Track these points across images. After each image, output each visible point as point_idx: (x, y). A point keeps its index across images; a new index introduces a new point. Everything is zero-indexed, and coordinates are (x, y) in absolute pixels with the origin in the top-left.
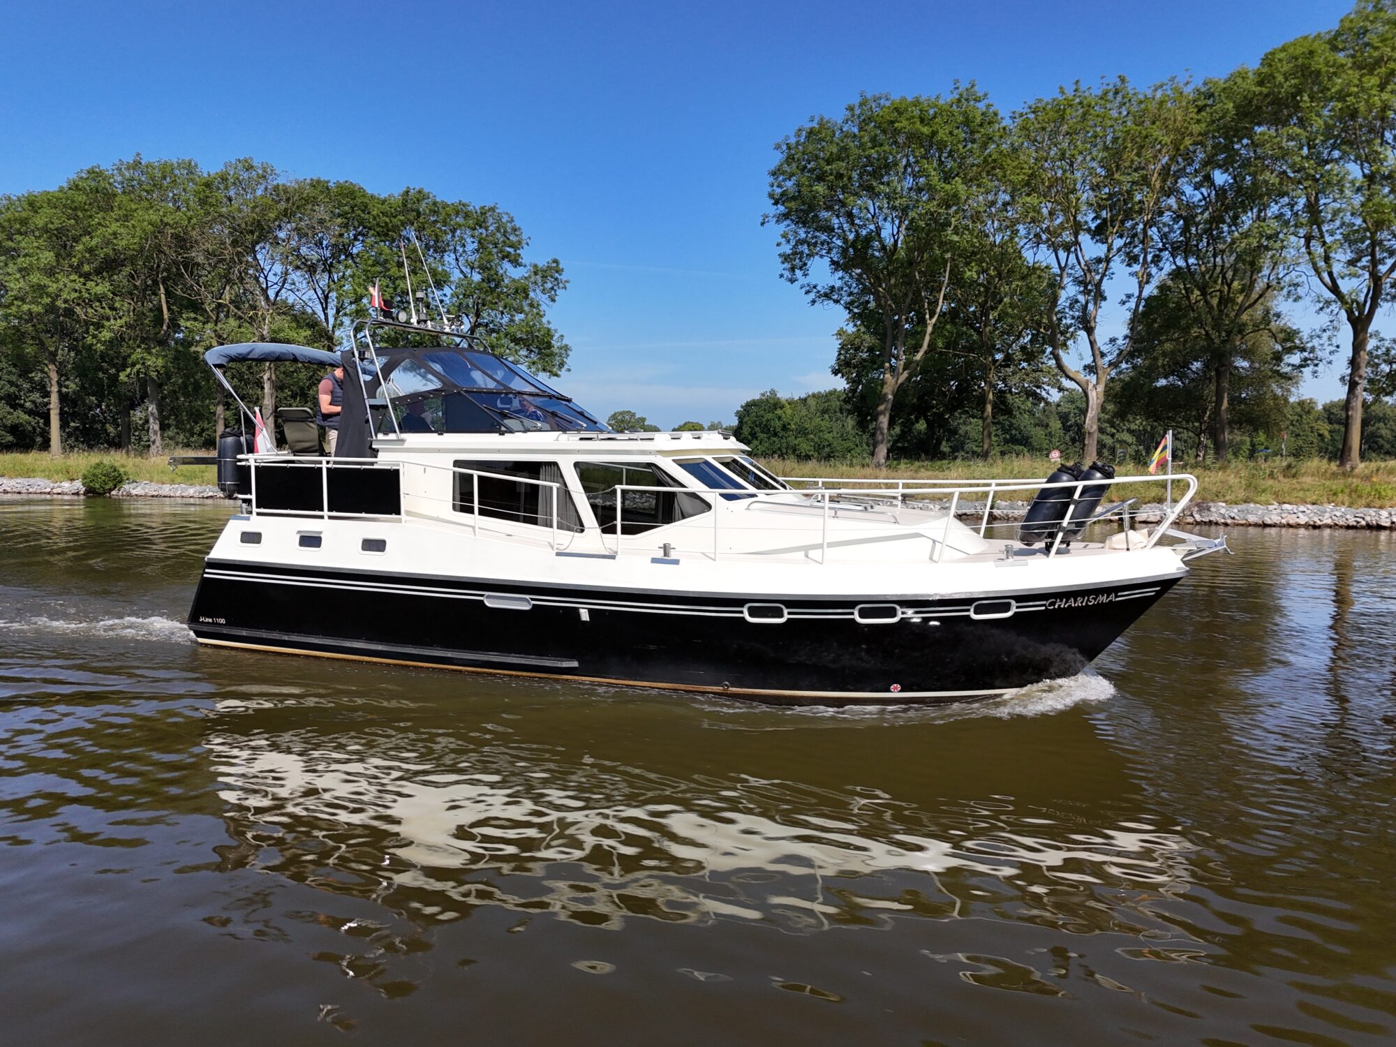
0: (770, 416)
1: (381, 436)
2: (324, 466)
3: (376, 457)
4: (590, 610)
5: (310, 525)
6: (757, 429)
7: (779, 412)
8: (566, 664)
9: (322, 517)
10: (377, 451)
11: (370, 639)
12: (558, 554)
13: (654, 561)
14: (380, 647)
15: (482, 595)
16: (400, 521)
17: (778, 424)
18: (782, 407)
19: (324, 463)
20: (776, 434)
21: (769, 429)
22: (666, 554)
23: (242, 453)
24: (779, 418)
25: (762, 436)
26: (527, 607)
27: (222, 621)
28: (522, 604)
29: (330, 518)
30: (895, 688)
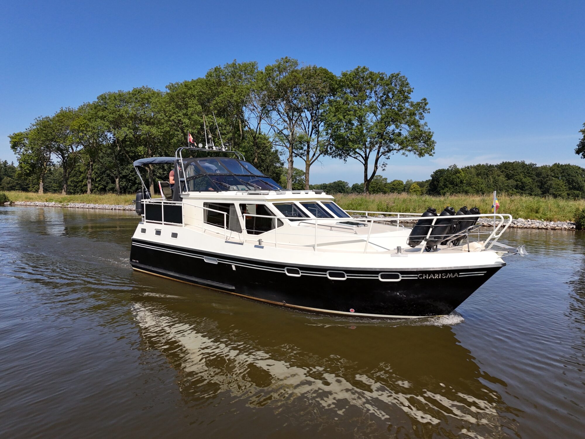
0: (454, 177)
1: (183, 193)
2: (162, 204)
3: (181, 201)
4: (236, 266)
5: (158, 227)
6: (447, 183)
7: (458, 175)
8: (230, 288)
9: (162, 224)
10: (182, 198)
11: (176, 272)
12: (226, 242)
13: (256, 246)
14: (177, 275)
15: (203, 257)
16: (181, 226)
17: (458, 180)
18: (460, 173)
19: (162, 203)
20: (457, 185)
21: (453, 183)
22: (260, 244)
23: (142, 199)
24: (458, 178)
25: (450, 186)
26: (216, 263)
27: (138, 261)
28: (214, 262)
29: (165, 224)
30: (352, 311)
